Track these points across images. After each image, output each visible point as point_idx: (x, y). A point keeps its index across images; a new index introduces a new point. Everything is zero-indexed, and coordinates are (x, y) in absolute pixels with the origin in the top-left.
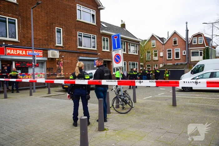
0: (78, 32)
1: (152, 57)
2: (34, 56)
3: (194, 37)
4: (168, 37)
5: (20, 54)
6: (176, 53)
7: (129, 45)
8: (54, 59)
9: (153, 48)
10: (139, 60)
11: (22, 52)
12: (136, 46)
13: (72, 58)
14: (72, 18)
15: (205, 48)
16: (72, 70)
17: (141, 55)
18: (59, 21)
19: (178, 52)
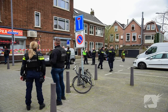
0: (54, 16)
1: (115, 39)
2: (13, 35)
3: (148, 24)
4: (128, 24)
5: (2, 33)
6: (133, 36)
7: (97, 29)
8: (33, 38)
9: (115, 32)
10: (103, 41)
11: (4, 31)
12: (102, 30)
13: (48, 38)
14: (49, 4)
15: (156, 33)
16: (48, 47)
17: (106, 37)
18: (37, 6)
19: (135, 36)
